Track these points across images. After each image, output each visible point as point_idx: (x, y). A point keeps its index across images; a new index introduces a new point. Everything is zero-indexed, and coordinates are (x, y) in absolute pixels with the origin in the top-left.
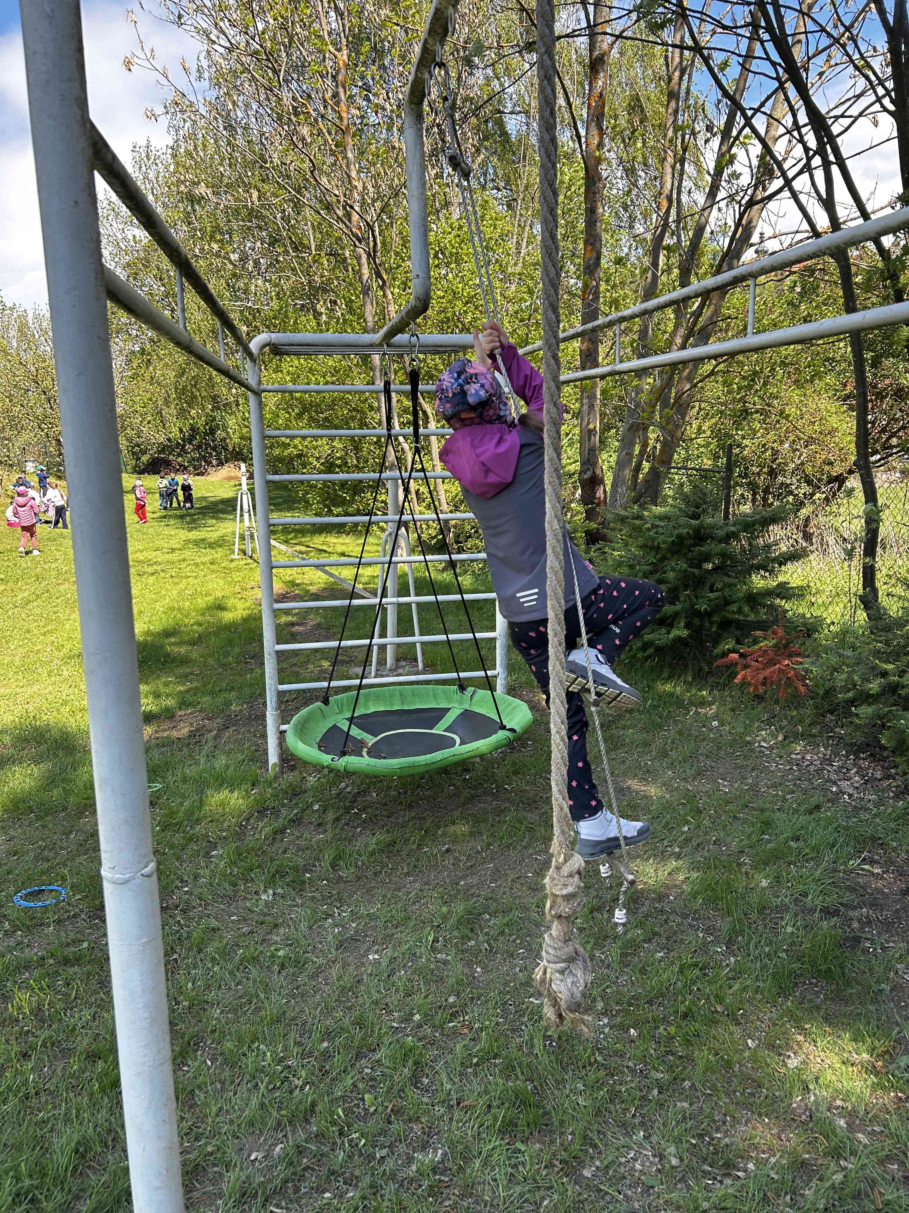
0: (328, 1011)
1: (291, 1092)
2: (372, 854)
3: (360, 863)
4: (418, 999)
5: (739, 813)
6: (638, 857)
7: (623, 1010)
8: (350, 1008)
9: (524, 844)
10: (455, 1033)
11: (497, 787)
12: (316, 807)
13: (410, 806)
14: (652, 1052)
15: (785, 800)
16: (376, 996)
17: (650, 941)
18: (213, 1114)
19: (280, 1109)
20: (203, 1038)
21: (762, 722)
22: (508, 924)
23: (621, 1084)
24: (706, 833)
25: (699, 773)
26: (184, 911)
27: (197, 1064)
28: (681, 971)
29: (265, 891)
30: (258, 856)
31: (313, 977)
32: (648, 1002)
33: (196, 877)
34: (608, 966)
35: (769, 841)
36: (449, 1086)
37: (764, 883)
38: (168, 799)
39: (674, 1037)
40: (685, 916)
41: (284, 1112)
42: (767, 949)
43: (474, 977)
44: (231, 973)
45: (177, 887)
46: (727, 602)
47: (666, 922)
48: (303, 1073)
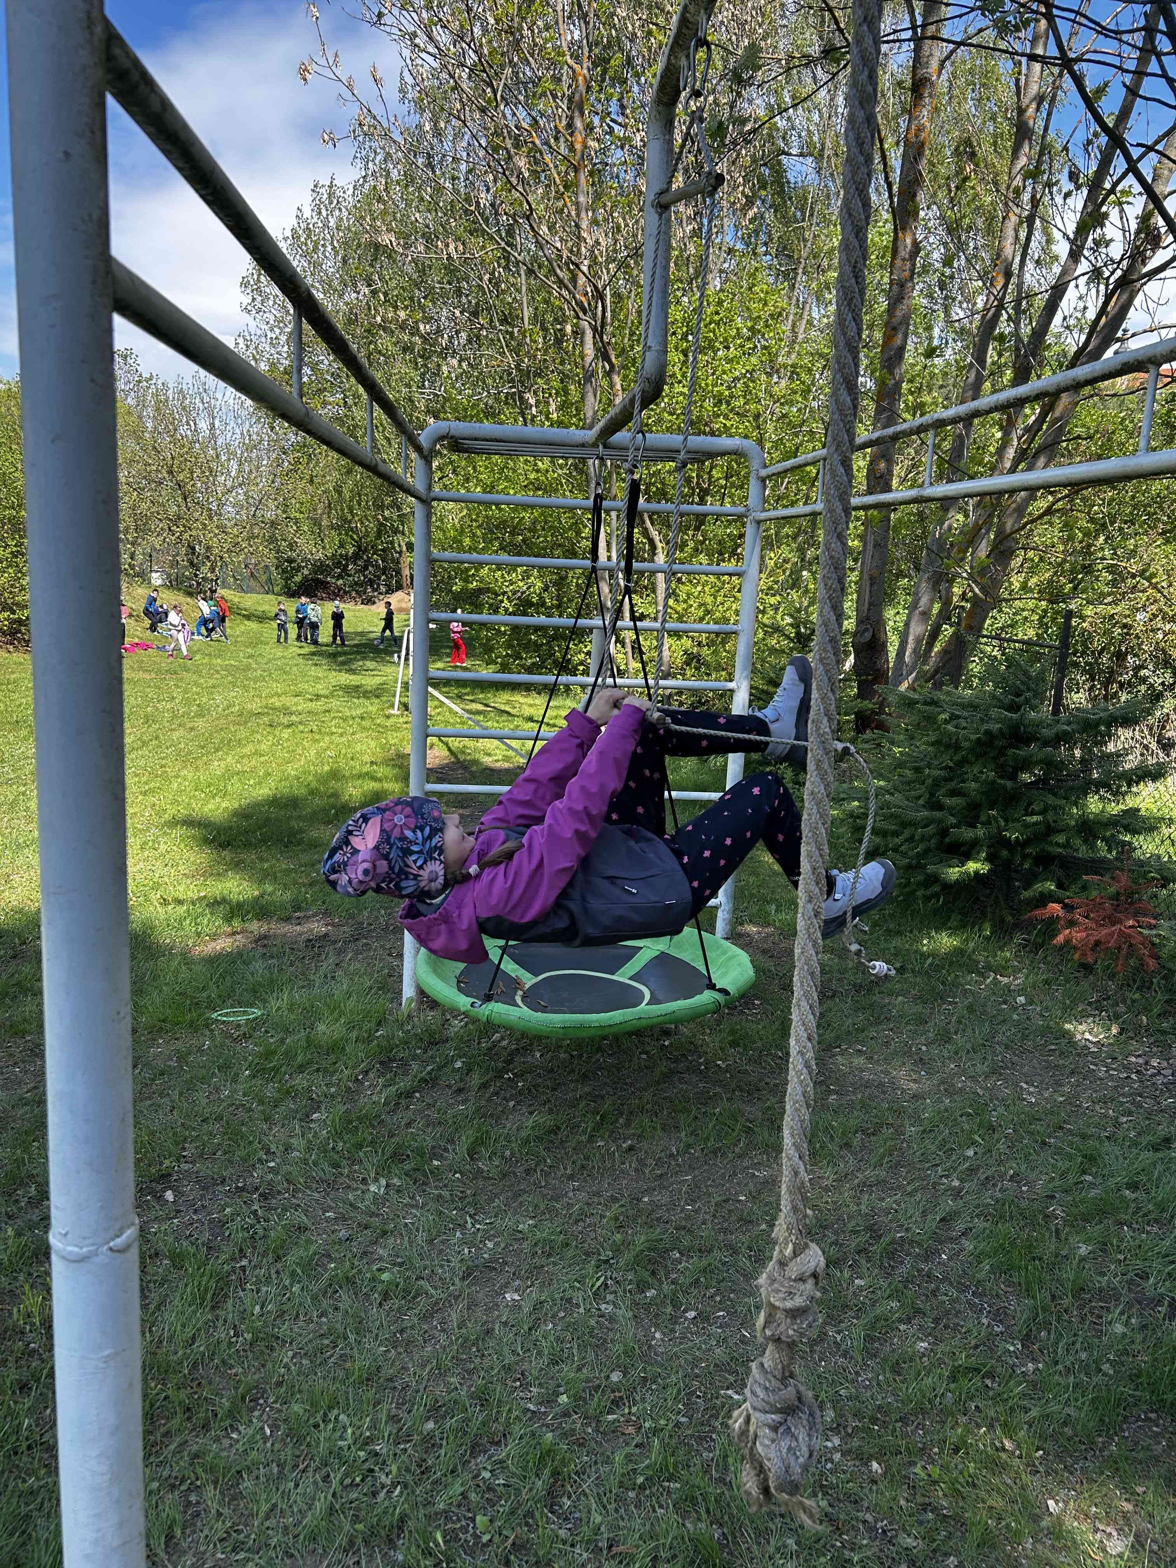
0: (441, 1372)
1: (374, 1494)
2: (527, 1142)
3: (508, 1153)
4: (567, 1371)
5: (1050, 1137)
6: (899, 1187)
7: (863, 1430)
8: (470, 1372)
9: (737, 1150)
10: (615, 1431)
11: (707, 1062)
12: (458, 1064)
13: (585, 1077)
14: (903, 1502)
15: (1117, 1124)
16: (509, 1359)
17: (908, 1321)
18: (262, 1515)
19: (356, 1519)
20: (265, 1391)
21: (1090, 1004)
22: (705, 1271)
23: (852, 1550)
24: (1000, 1163)
25: (995, 1071)
26: (264, 1197)
27: (250, 1431)
28: (953, 1378)
29: (376, 1180)
30: (374, 1127)
31: (426, 1317)
32: (901, 1420)
33: (288, 1148)
34: (845, 1354)
35: (1092, 1185)
36: (598, 1519)
37: (1083, 1250)
38: (267, 1032)
39: (935, 1482)
40: (963, 1288)
41: (360, 1527)
42: (1084, 1356)
43: (650, 1347)
44: (314, 1298)
45: (260, 1160)
46: (1050, 830)
47: (934, 1293)
48: (394, 1469)
